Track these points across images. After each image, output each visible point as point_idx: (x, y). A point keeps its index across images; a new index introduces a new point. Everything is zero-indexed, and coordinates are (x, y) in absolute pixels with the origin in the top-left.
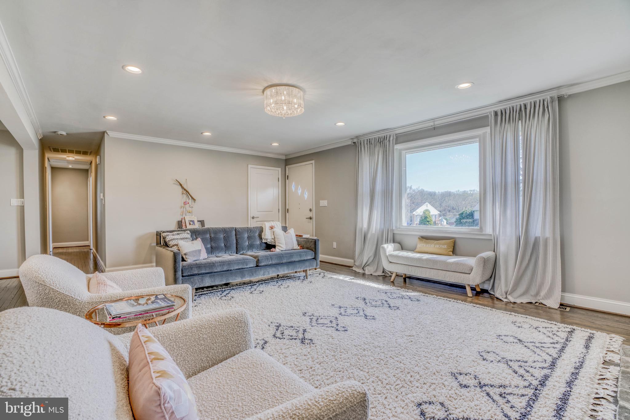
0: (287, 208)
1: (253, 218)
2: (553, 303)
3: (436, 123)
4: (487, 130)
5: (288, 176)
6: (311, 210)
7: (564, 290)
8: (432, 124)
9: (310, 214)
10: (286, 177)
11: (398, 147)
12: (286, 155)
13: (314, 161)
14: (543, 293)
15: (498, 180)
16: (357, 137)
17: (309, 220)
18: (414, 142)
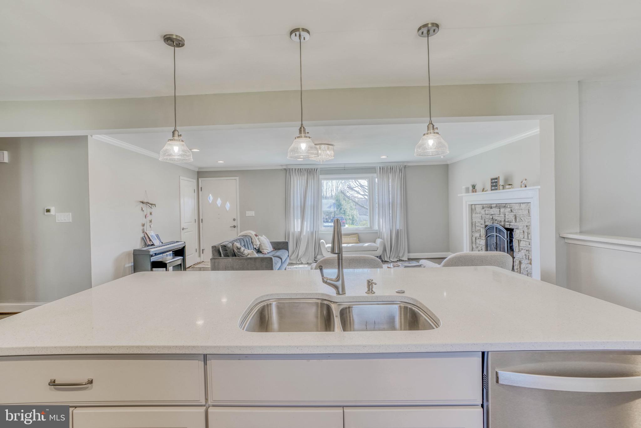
0: (201, 218)
1: (183, 229)
2: (405, 258)
3: (346, 166)
4: (375, 175)
5: (201, 188)
6: (234, 220)
7: (409, 252)
8: (344, 166)
9: (234, 223)
10: (199, 189)
11: (321, 177)
12: (199, 168)
13: (238, 177)
14: (401, 255)
15: (381, 202)
16: (287, 165)
17: (233, 228)
18: (333, 175)
